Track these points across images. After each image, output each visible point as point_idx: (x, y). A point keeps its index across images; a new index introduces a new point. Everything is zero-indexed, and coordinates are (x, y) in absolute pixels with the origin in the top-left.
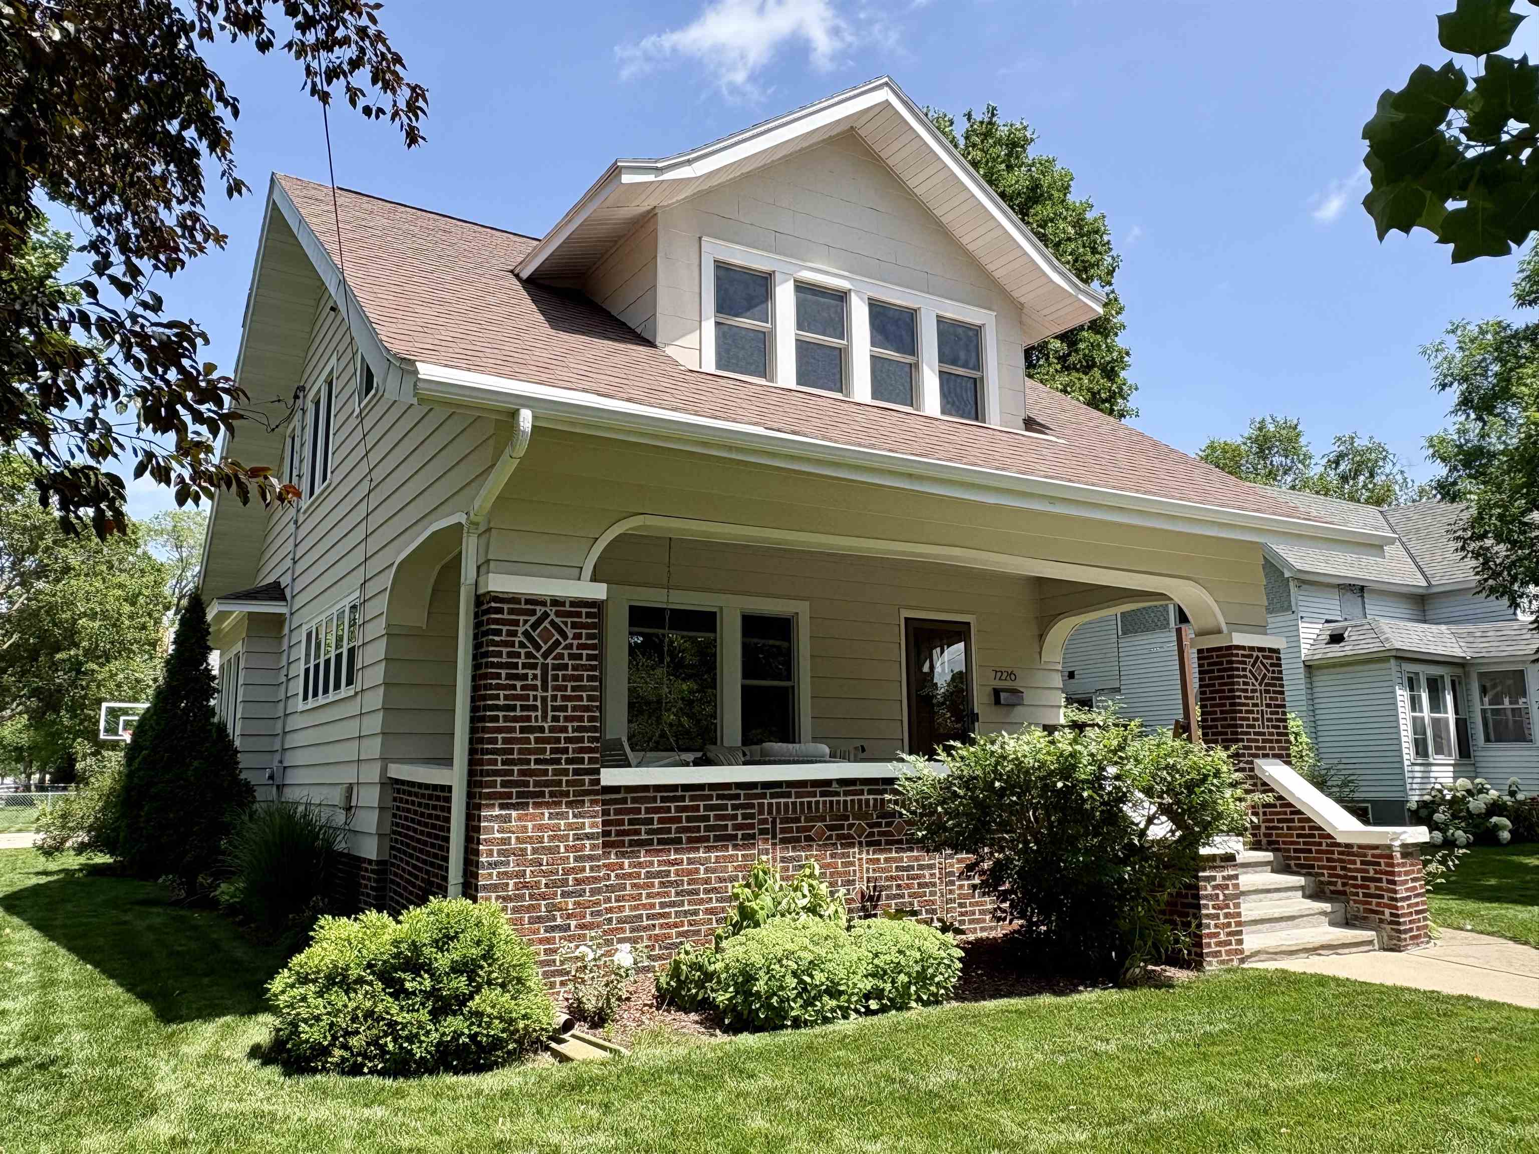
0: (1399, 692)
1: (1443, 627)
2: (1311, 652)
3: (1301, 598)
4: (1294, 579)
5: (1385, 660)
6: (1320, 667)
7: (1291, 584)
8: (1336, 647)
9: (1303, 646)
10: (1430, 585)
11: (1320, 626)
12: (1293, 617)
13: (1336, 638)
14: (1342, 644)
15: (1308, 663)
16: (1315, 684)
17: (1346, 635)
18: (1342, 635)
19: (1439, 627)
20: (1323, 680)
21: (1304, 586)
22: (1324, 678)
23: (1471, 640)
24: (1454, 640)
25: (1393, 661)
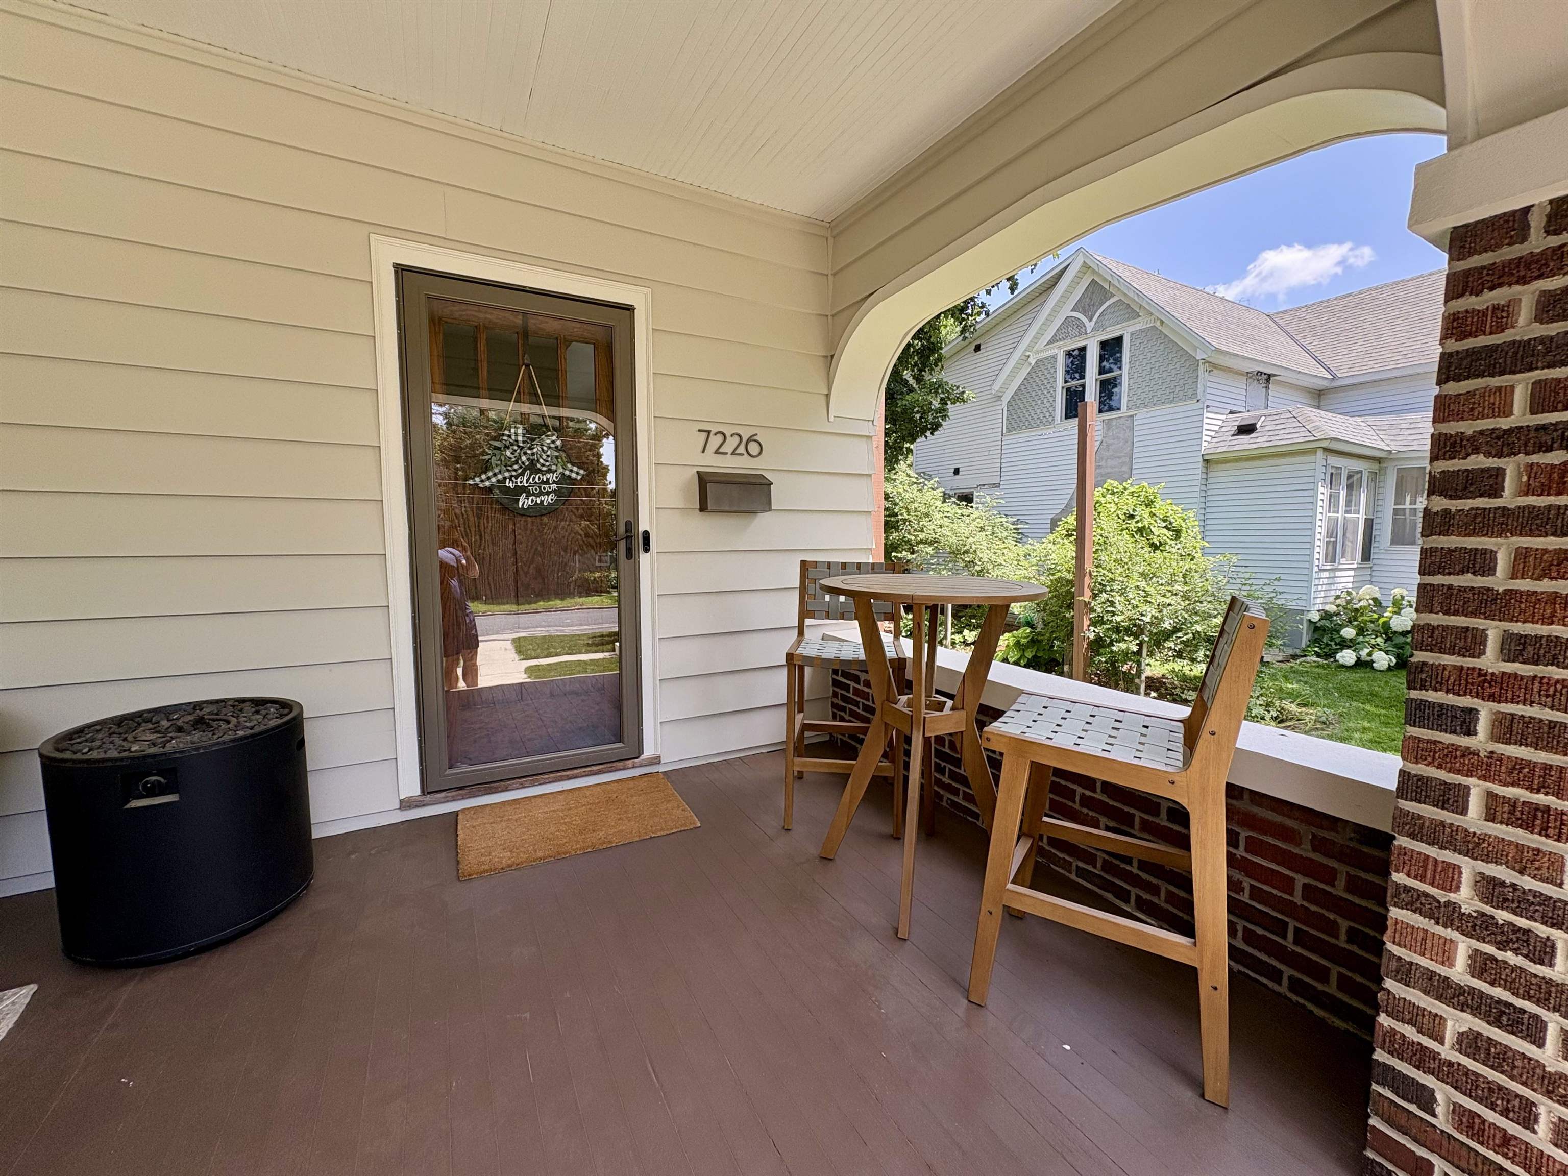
0: (1321, 490)
1: (1359, 419)
2: (1210, 445)
3: (1209, 384)
4: (1205, 361)
5: (1313, 451)
6: (1218, 462)
7: (1201, 368)
8: (1245, 438)
9: (1205, 438)
10: (1334, 378)
11: (1223, 417)
12: (1199, 405)
13: (1246, 429)
14: (1253, 435)
15: (1206, 458)
16: (1210, 481)
17: (1258, 426)
18: (1254, 425)
19: (1354, 419)
20: (1220, 475)
21: (1215, 371)
22: (1220, 474)
23: (1394, 432)
24: (1372, 433)
25: (1320, 453)
